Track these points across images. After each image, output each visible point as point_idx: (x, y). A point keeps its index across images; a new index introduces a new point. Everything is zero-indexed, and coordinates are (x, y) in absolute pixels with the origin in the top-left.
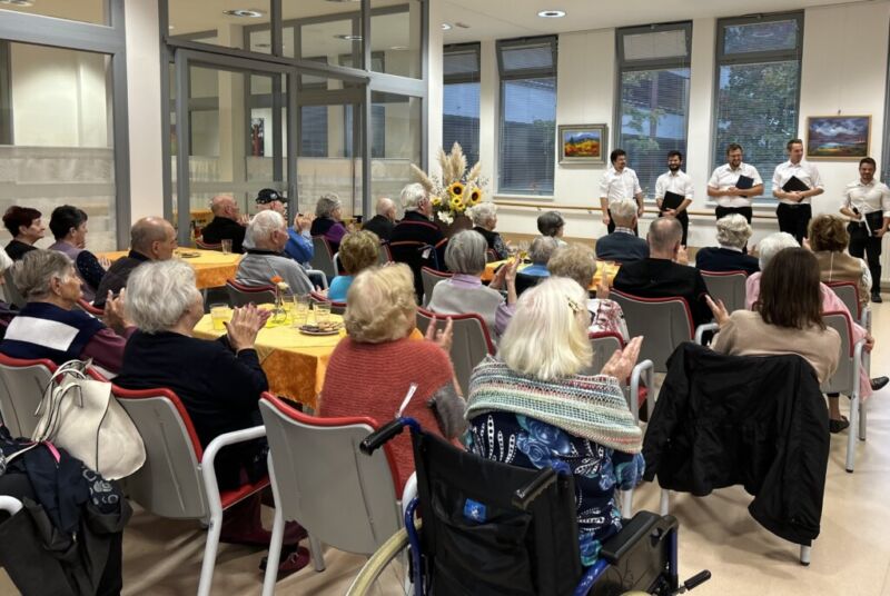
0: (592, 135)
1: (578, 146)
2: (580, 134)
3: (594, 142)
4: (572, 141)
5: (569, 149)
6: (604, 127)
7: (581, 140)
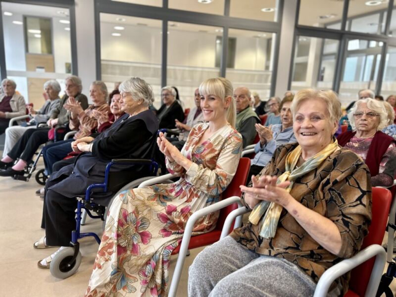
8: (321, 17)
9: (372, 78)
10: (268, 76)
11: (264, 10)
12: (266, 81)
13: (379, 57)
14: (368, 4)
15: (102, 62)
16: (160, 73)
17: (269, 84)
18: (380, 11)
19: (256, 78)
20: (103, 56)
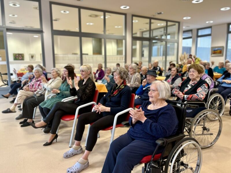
1: (216, 52)
2: (216, 49)
3: (220, 51)
6: (223, 47)
7: (217, 50)
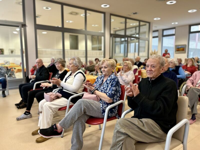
0: (183, 46)
2: (180, 47)
3: (183, 48)
4: (178, 48)
5: (177, 50)
6: (185, 45)
8: (114, 29)
9: (135, 51)
10: (102, 53)
11: (93, 25)
12: (102, 55)
13: (137, 44)
14: (131, 24)
15: (38, 50)
16: (62, 53)
17: (103, 56)
18: (135, 27)
19: (98, 53)
20: (38, 47)
